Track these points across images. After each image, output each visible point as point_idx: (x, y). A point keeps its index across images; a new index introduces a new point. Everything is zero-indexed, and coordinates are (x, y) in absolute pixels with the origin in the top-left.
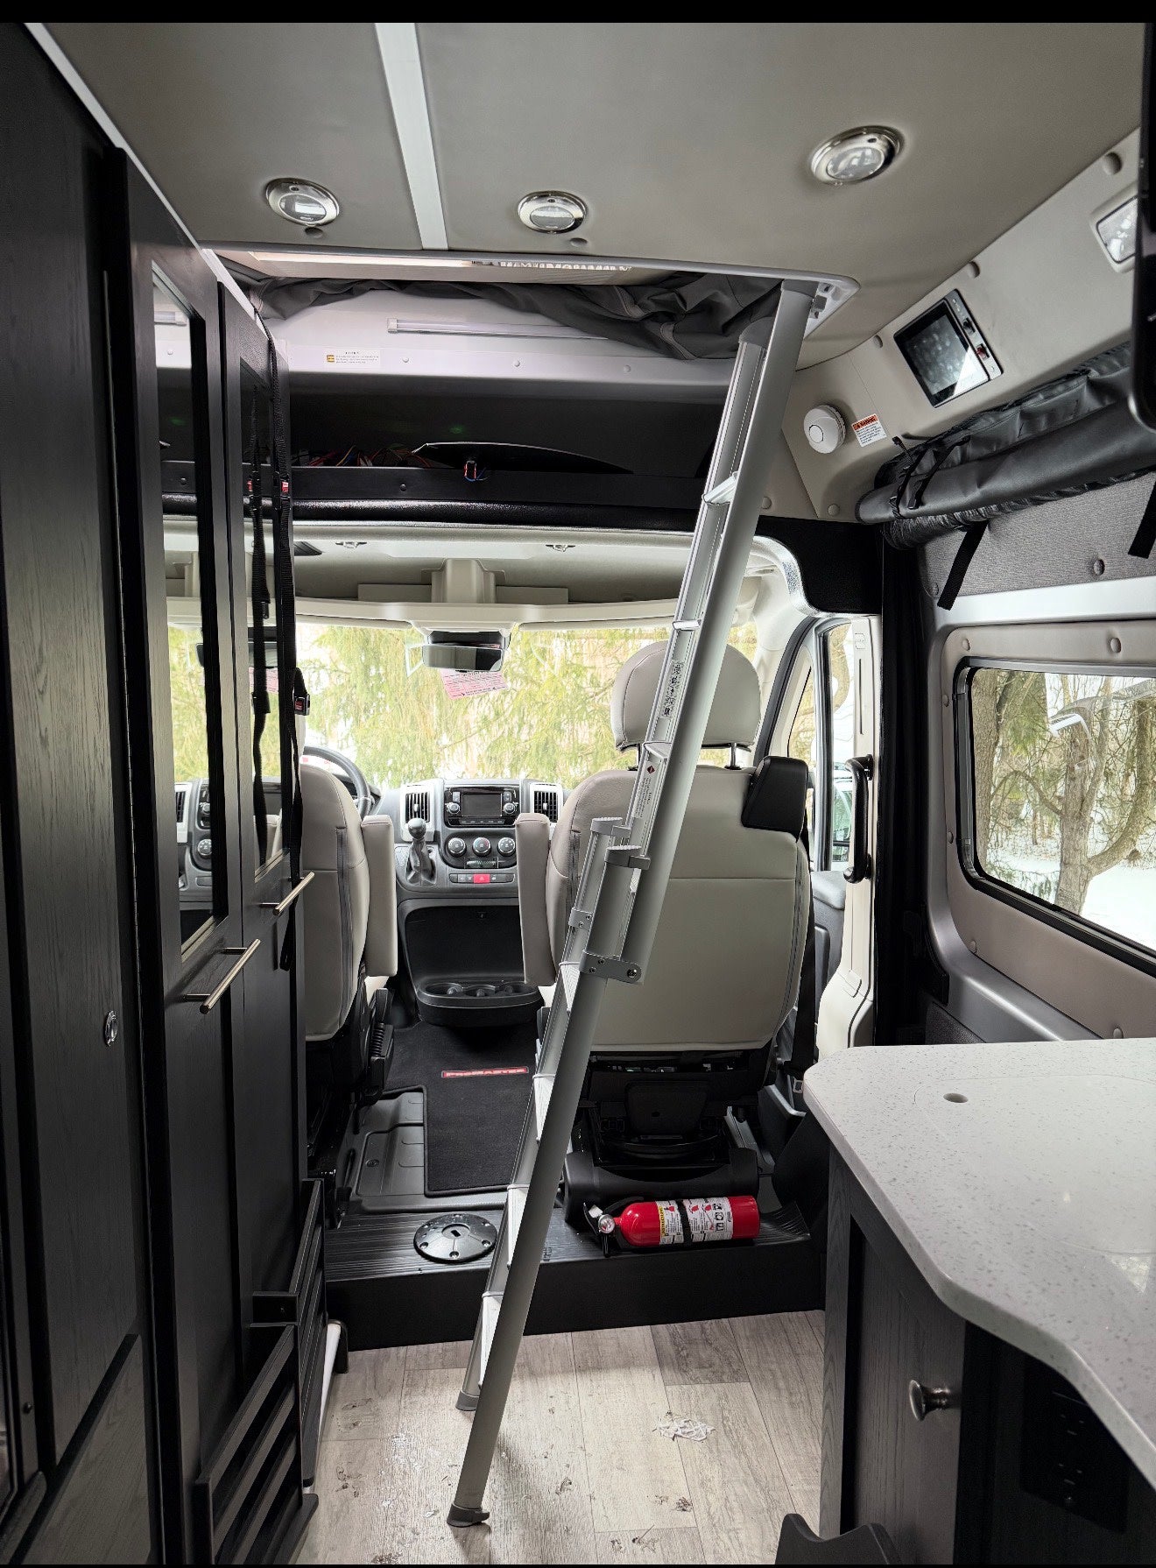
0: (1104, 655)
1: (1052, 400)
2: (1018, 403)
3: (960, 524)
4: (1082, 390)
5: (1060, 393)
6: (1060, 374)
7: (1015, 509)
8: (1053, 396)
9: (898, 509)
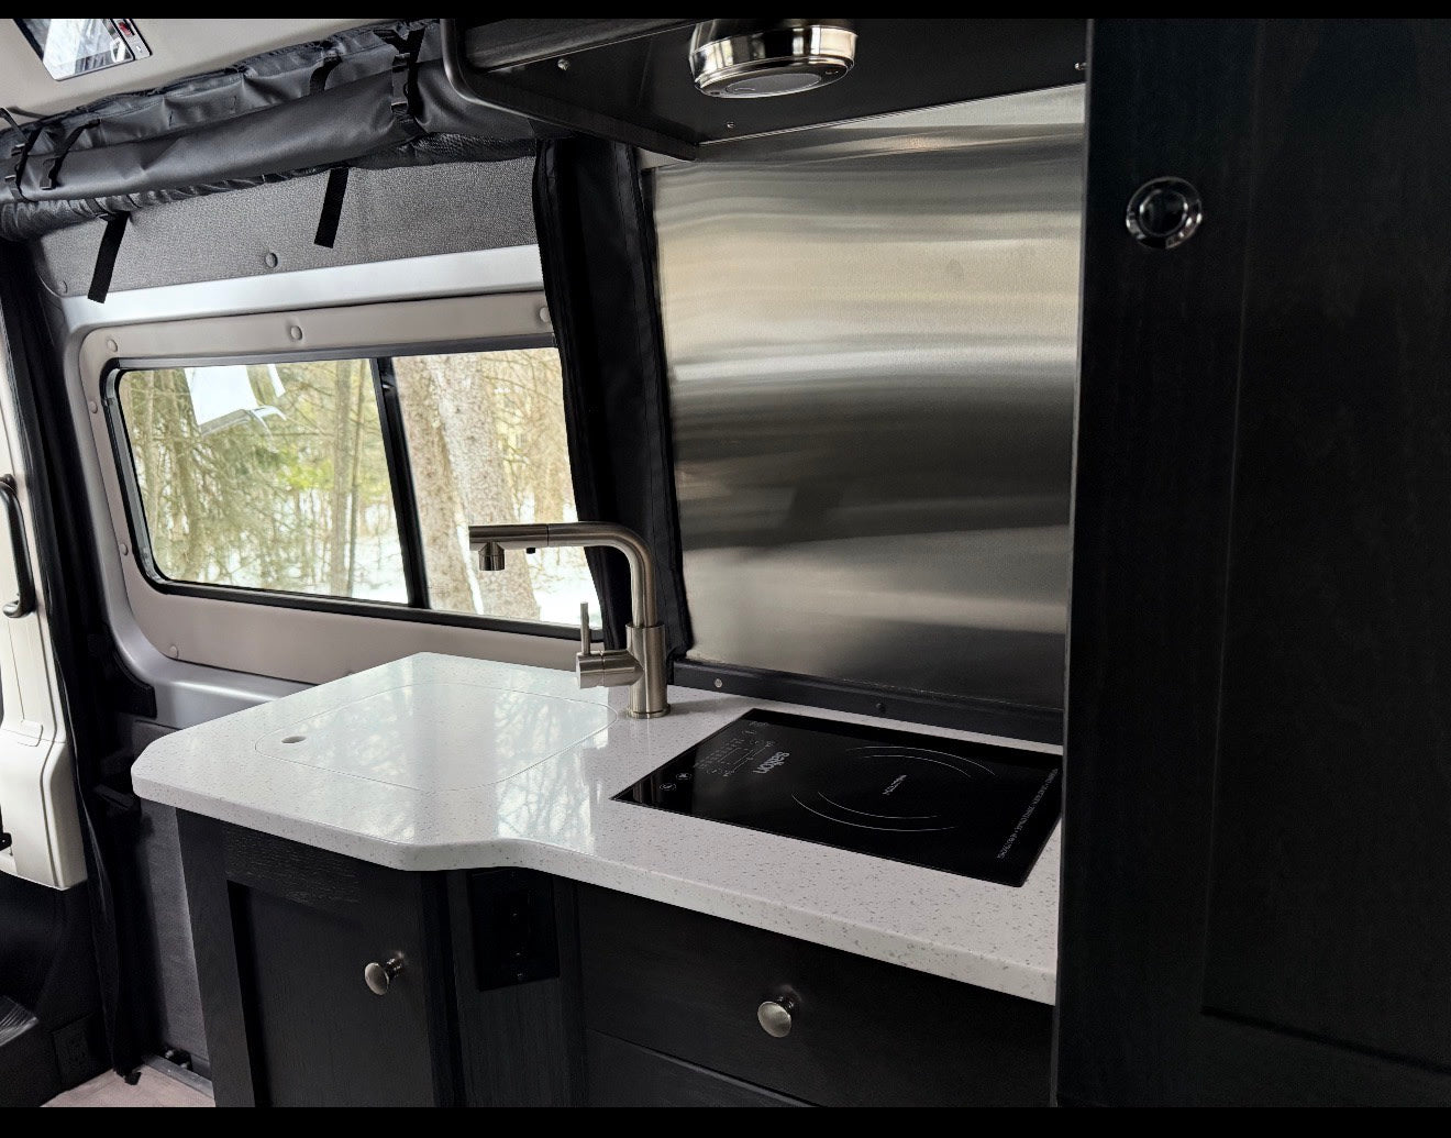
0: (285, 343)
1: (204, 93)
2: (165, 90)
3: (105, 212)
4: (240, 86)
5: (214, 87)
6: (216, 67)
7: (177, 198)
8: (205, 90)
9: (20, 191)
